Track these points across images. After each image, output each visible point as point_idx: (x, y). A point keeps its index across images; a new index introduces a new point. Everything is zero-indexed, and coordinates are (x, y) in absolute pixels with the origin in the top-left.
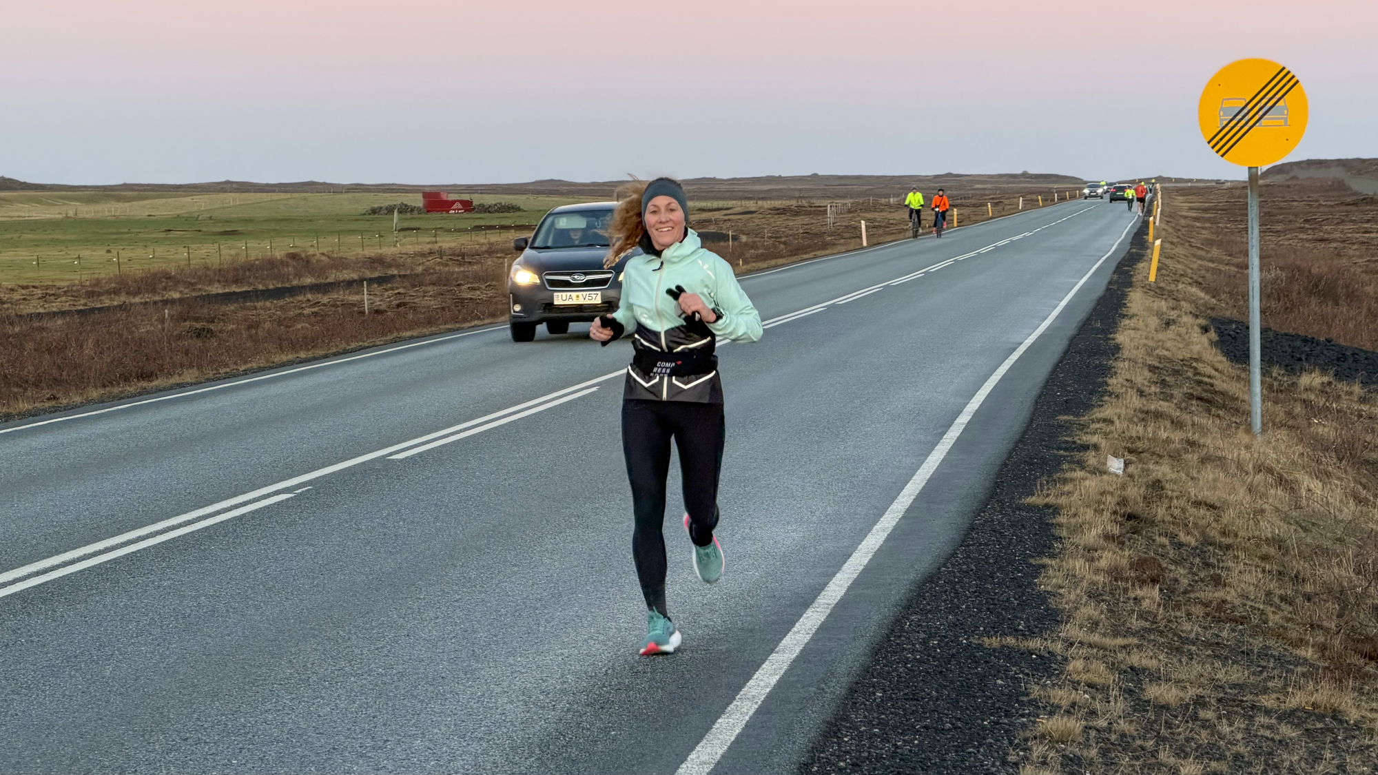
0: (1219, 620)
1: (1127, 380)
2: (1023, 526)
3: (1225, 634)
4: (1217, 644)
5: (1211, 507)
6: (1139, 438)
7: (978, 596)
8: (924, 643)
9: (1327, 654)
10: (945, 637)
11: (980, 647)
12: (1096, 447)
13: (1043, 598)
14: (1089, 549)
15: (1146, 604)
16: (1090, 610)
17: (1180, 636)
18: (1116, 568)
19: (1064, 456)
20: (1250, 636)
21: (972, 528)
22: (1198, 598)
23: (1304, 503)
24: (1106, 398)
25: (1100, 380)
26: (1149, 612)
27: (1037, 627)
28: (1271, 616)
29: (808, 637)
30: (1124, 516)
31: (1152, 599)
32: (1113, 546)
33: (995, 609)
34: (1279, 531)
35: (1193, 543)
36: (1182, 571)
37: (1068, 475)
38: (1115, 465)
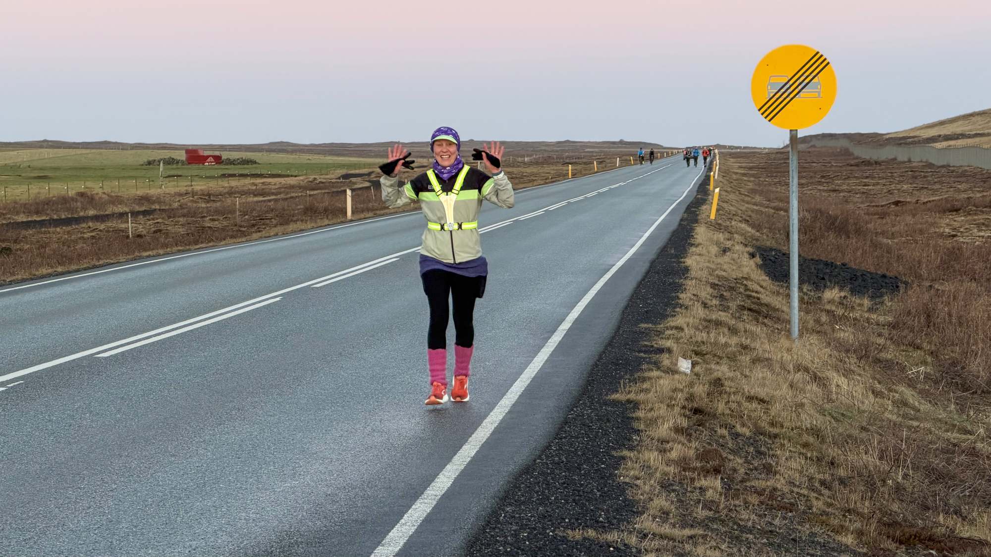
0: (771, 508)
1: (694, 295)
2: (608, 420)
3: (777, 522)
4: (770, 531)
5: (762, 401)
6: (703, 343)
7: (566, 487)
8: (516, 535)
9: (864, 539)
10: (535, 529)
11: (564, 540)
12: (669, 351)
13: (621, 489)
14: (663, 441)
15: (710, 494)
16: (661, 502)
17: (739, 524)
18: (685, 459)
19: (644, 358)
20: (799, 523)
21: (566, 422)
22: (753, 487)
23: (834, 396)
24: (678, 310)
25: (674, 294)
26: (712, 501)
27: (615, 518)
28: (815, 502)
29: (413, 529)
30: (691, 410)
31: (715, 489)
32: (682, 439)
33: (580, 500)
34: (817, 423)
35: (748, 434)
36: (740, 461)
37: (647, 374)
38: (685, 365)
